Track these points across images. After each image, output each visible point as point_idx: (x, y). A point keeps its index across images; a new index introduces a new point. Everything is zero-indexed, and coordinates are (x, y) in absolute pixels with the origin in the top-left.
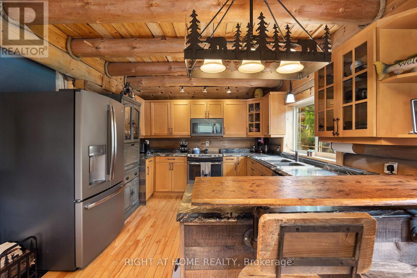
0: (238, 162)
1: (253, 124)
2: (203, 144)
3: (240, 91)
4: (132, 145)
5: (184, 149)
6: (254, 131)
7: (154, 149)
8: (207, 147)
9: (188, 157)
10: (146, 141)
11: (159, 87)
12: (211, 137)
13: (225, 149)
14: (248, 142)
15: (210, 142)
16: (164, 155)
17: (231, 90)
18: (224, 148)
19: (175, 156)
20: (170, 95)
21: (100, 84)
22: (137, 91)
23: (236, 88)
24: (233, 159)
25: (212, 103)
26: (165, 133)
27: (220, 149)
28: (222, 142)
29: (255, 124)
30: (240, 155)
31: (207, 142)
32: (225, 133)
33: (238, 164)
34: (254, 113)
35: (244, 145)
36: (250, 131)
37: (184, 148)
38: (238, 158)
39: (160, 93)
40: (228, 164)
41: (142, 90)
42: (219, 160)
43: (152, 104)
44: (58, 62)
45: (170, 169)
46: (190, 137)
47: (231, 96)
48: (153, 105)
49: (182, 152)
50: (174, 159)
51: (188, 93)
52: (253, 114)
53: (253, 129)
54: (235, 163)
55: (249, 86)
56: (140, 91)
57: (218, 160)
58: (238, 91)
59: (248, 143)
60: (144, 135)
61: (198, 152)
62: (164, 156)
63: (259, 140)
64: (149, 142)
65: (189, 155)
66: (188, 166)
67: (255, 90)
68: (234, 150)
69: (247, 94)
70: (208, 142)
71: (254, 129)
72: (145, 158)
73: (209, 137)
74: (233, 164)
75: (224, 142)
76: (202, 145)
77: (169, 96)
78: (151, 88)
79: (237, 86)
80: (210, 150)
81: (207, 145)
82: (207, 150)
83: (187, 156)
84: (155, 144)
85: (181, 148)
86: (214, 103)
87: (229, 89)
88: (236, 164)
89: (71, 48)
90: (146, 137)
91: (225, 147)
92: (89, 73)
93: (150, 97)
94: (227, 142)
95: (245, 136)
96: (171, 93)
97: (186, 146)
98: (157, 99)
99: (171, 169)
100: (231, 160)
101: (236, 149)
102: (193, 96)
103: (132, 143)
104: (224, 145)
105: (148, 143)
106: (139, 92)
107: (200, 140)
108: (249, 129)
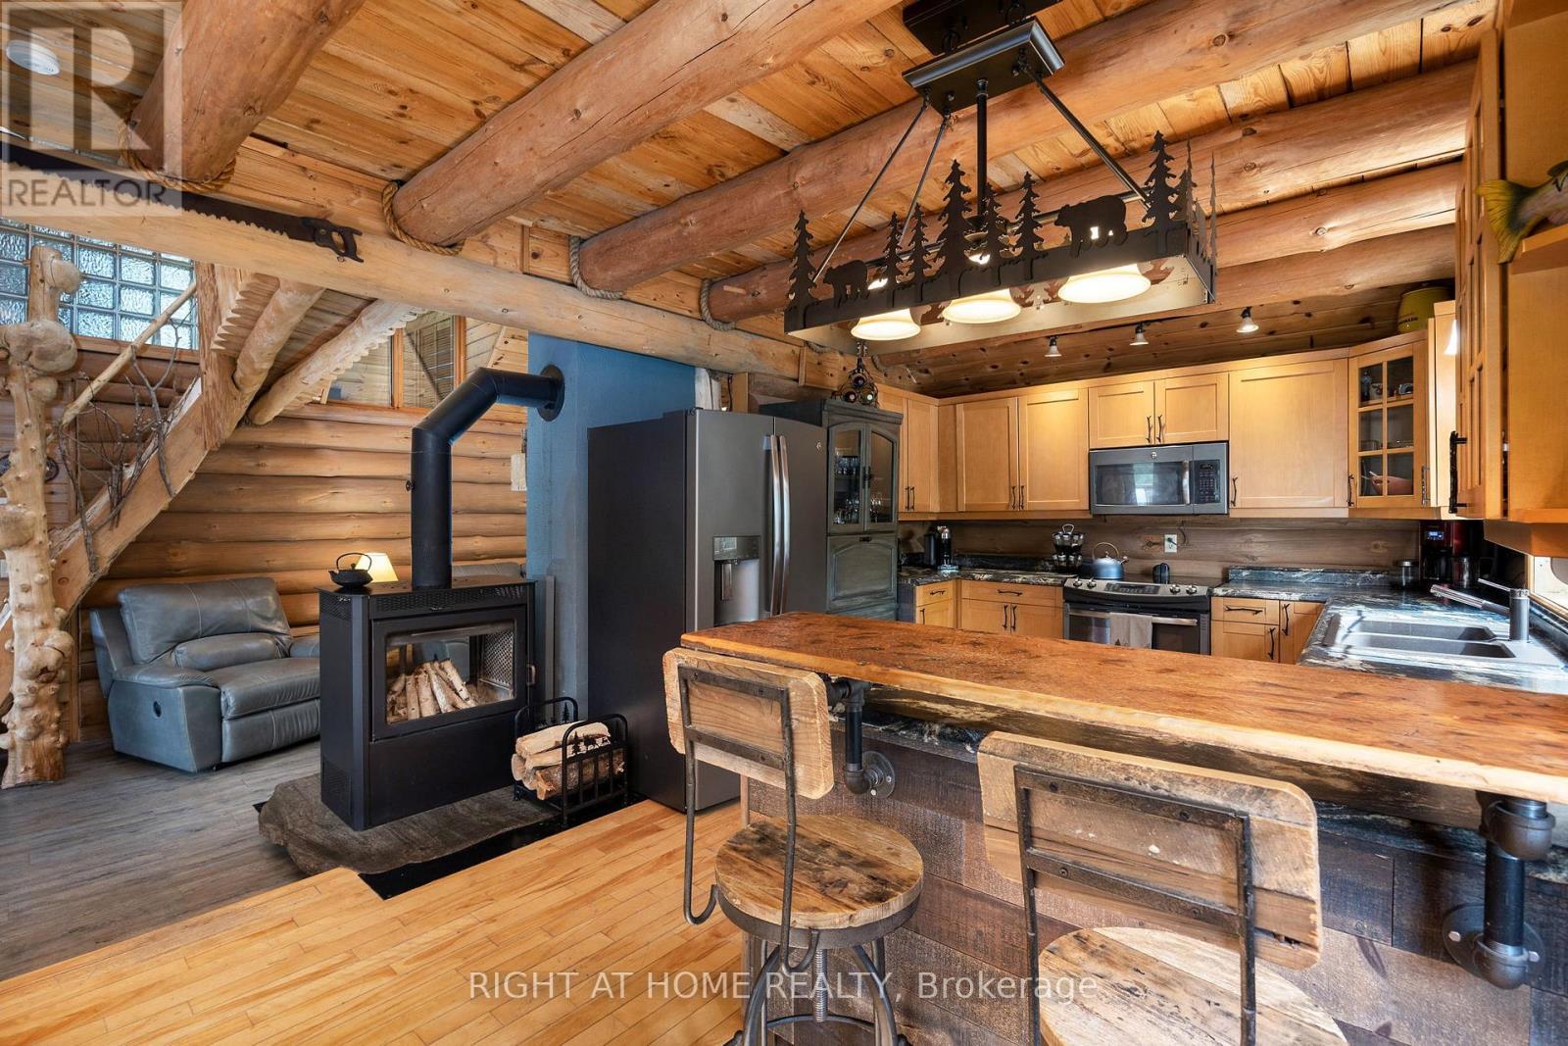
0: (1283, 627)
1: (1381, 457)
2: (1150, 544)
3: (1317, 315)
4: (864, 540)
5: (1067, 560)
6: (1385, 492)
7: (973, 556)
8: (1171, 556)
9: (1067, 590)
10: (939, 528)
11: (983, 350)
12: (1187, 519)
13: (1248, 568)
14: (1379, 543)
15: (1184, 540)
16: (986, 576)
17: (1256, 320)
18: (1249, 562)
19: (1023, 583)
20: (1023, 371)
21: (793, 375)
22: (920, 371)
23: (1296, 302)
24: (1257, 612)
25: (1176, 383)
26: (999, 502)
27: (1227, 565)
28: (1237, 539)
29: (1389, 456)
30: (1296, 596)
31: (1167, 536)
32: (1233, 503)
33: (1286, 631)
34: (1385, 407)
35: (1354, 553)
36: (1368, 488)
37: (1067, 557)
38: (1286, 607)
39: (990, 370)
40: (1236, 628)
41: (934, 365)
42: (1195, 611)
43: (960, 408)
44: (683, 347)
45: (1005, 626)
46: (1090, 516)
47: (1277, 339)
48: (964, 411)
49: (1059, 569)
50: (1019, 594)
51: (1087, 356)
52: (1381, 410)
53: (1381, 482)
54: (1268, 628)
55: (1337, 291)
56: (927, 372)
57: (1187, 610)
58: (1309, 315)
59: (1376, 547)
60: (937, 509)
61: (1114, 573)
62: (987, 580)
63: (1431, 534)
64: (950, 533)
65: (1070, 583)
66: (1067, 620)
67: (1401, 298)
68: (1299, 575)
69: (1364, 321)
70: (1174, 537)
71: (1385, 479)
72: (912, 581)
73: (1179, 519)
74: (1261, 630)
75: (1248, 537)
76: (1147, 549)
77: (1022, 374)
78: (958, 358)
79: (1297, 298)
80: (1178, 568)
81: (1171, 548)
82: (1163, 567)
83: (1062, 585)
84: (978, 541)
85: (1055, 557)
86: (1186, 382)
87: (1248, 319)
88: (1272, 631)
89: (709, 307)
90: (942, 518)
91: (1253, 558)
92: (760, 354)
93: (961, 386)
94: (1263, 540)
95: (1344, 513)
96: (1025, 363)
97: (1077, 550)
98: (982, 391)
99: (1009, 625)
100: (1250, 614)
101: (1306, 571)
102: (1109, 365)
103: (865, 533)
104: (1245, 549)
105: (946, 535)
106: (925, 375)
107: (1140, 528)
108: (1363, 480)
